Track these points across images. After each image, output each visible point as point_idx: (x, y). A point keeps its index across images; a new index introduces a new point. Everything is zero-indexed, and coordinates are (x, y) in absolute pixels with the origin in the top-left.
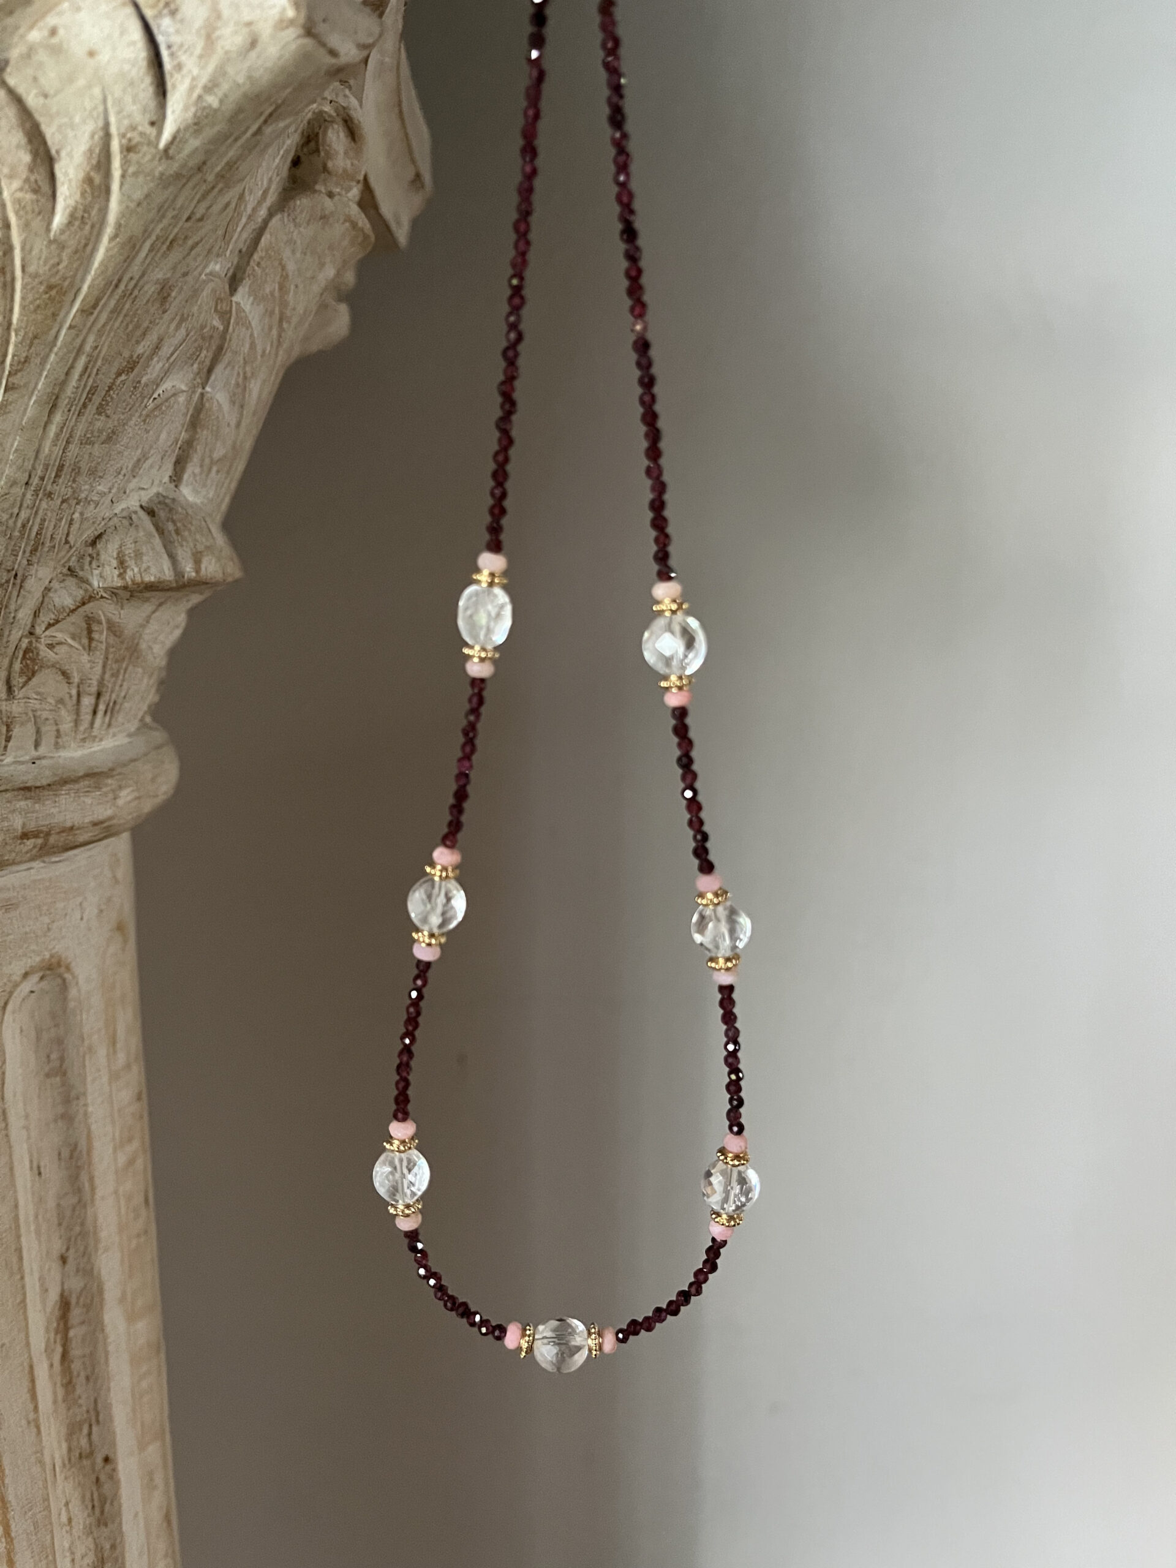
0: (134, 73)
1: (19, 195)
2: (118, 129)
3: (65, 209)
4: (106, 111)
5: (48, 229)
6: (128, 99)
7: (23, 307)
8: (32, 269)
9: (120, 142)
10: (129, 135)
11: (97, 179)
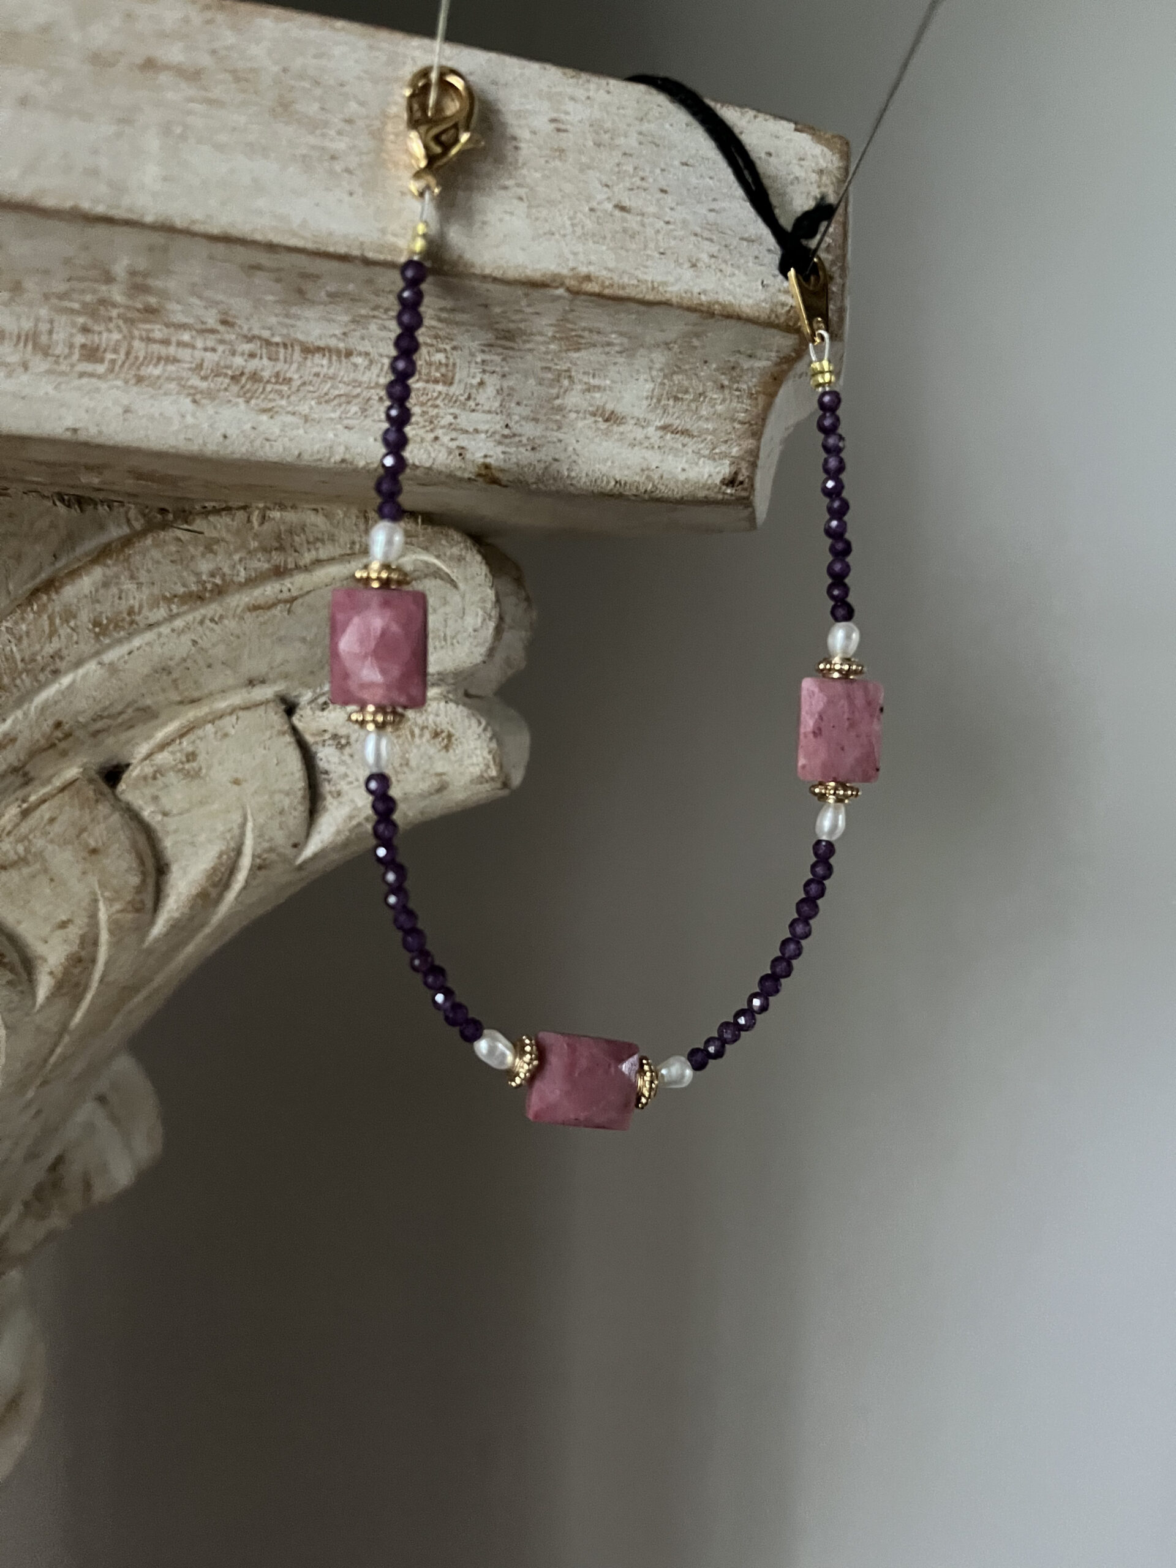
0: (287, 802)
1: (119, 916)
2: (254, 850)
3: (167, 921)
4: (243, 834)
5: (142, 940)
6: (275, 824)
7: (88, 1011)
8: (110, 978)
9: (253, 860)
10: (265, 856)
11: (214, 893)
